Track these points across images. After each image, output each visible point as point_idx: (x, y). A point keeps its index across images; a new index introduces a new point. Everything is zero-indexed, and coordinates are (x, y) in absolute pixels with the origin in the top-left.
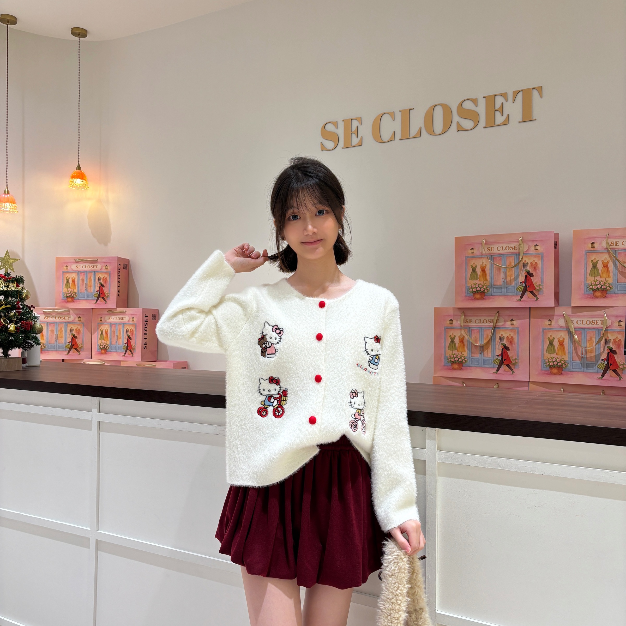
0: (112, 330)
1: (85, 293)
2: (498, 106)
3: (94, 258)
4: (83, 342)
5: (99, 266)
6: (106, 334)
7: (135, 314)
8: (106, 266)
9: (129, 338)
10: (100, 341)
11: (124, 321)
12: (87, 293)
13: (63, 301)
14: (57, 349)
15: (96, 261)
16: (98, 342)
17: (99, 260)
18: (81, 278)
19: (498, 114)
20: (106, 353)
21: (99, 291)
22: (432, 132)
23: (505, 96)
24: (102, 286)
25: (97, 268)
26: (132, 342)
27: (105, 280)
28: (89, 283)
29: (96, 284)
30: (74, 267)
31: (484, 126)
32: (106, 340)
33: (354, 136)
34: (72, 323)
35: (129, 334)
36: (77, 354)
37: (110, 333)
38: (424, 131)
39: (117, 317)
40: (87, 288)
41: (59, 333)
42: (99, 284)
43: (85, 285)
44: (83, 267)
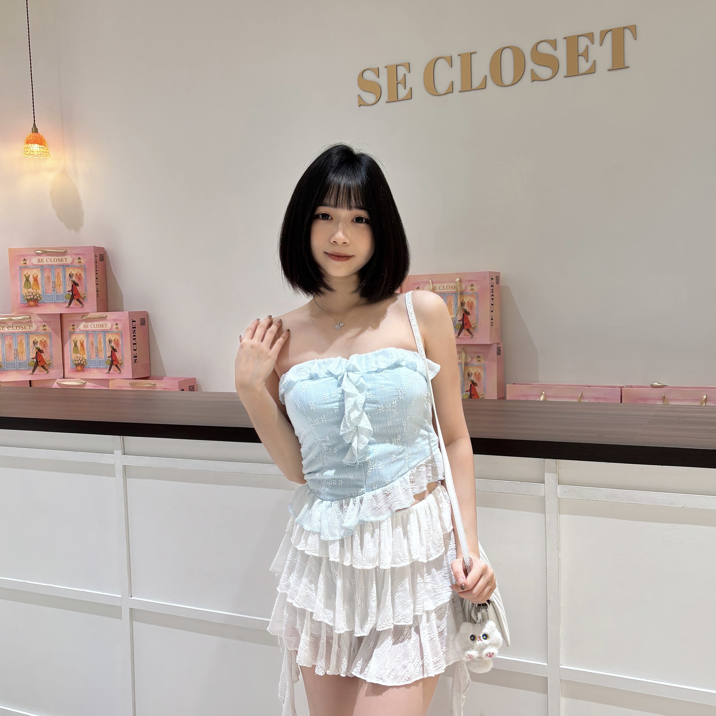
0: (90, 340)
1: (53, 294)
2: (581, 50)
3: (62, 248)
4: (51, 357)
5: (69, 260)
6: (82, 345)
7: (119, 319)
8: (79, 258)
9: (114, 350)
10: (74, 356)
11: (105, 328)
12: (56, 294)
13: (23, 305)
14: (18, 368)
15: (65, 252)
16: (71, 357)
17: (68, 251)
18: (46, 275)
19: (582, 59)
20: (83, 371)
21: (72, 290)
22: (499, 82)
23: (590, 36)
24: (75, 284)
25: (66, 261)
26: (118, 355)
27: (79, 277)
28: (57, 281)
29: (67, 282)
30: (35, 261)
31: (565, 74)
32: (82, 353)
33: (400, 87)
34: (36, 333)
35: (113, 344)
36: (44, 373)
37: (87, 345)
38: (489, 81)
39: (95, 323)
40: (54, 287)
41: (19, 347)
42: (71, 282)
43: (51, 283)
44: (48, 260)
